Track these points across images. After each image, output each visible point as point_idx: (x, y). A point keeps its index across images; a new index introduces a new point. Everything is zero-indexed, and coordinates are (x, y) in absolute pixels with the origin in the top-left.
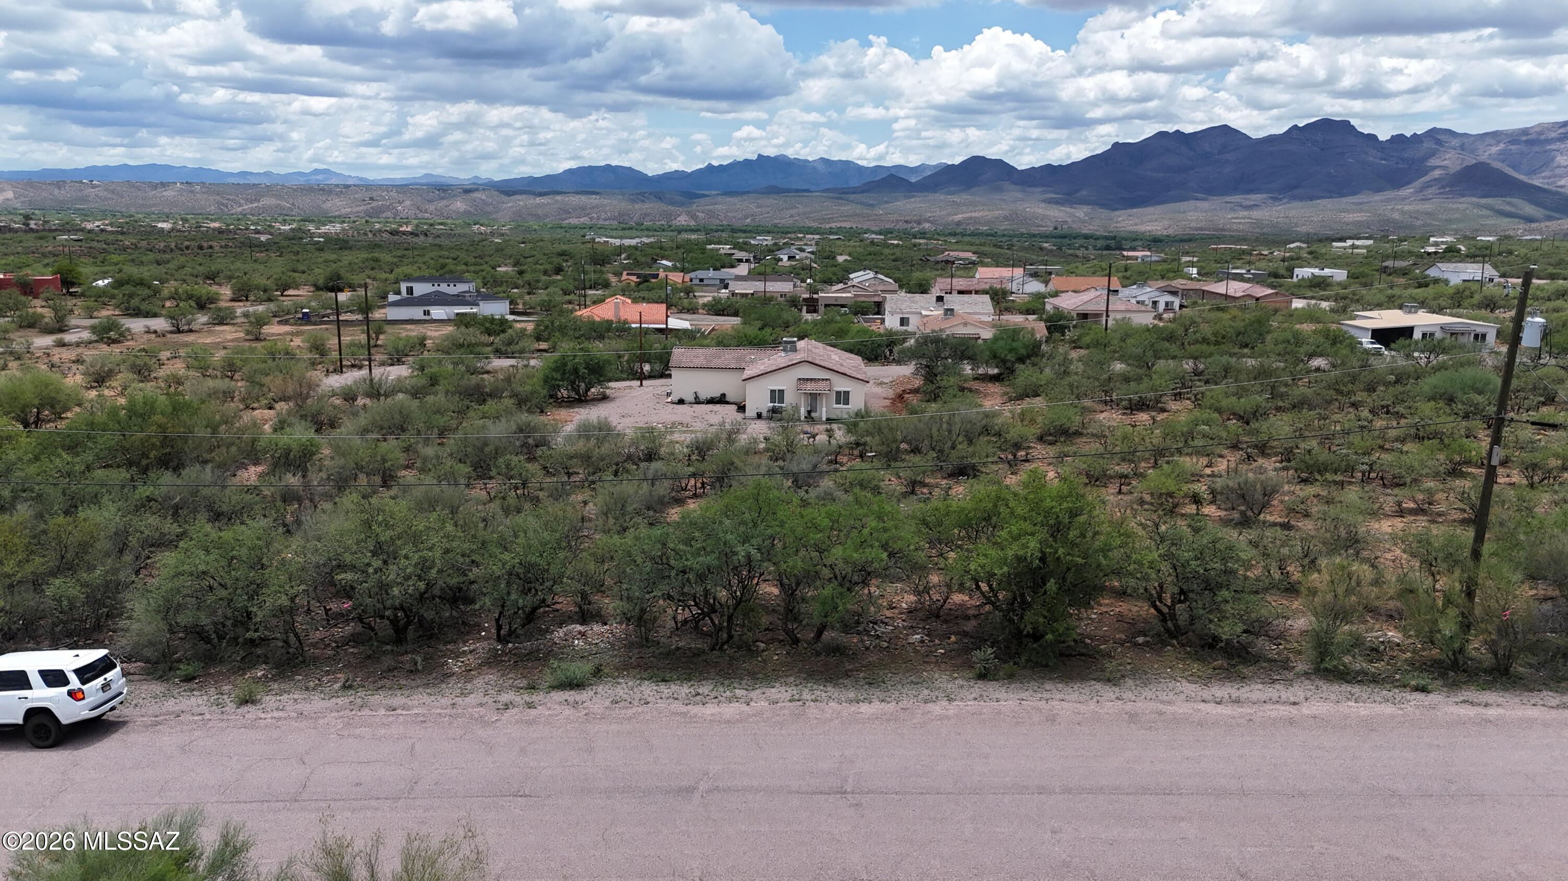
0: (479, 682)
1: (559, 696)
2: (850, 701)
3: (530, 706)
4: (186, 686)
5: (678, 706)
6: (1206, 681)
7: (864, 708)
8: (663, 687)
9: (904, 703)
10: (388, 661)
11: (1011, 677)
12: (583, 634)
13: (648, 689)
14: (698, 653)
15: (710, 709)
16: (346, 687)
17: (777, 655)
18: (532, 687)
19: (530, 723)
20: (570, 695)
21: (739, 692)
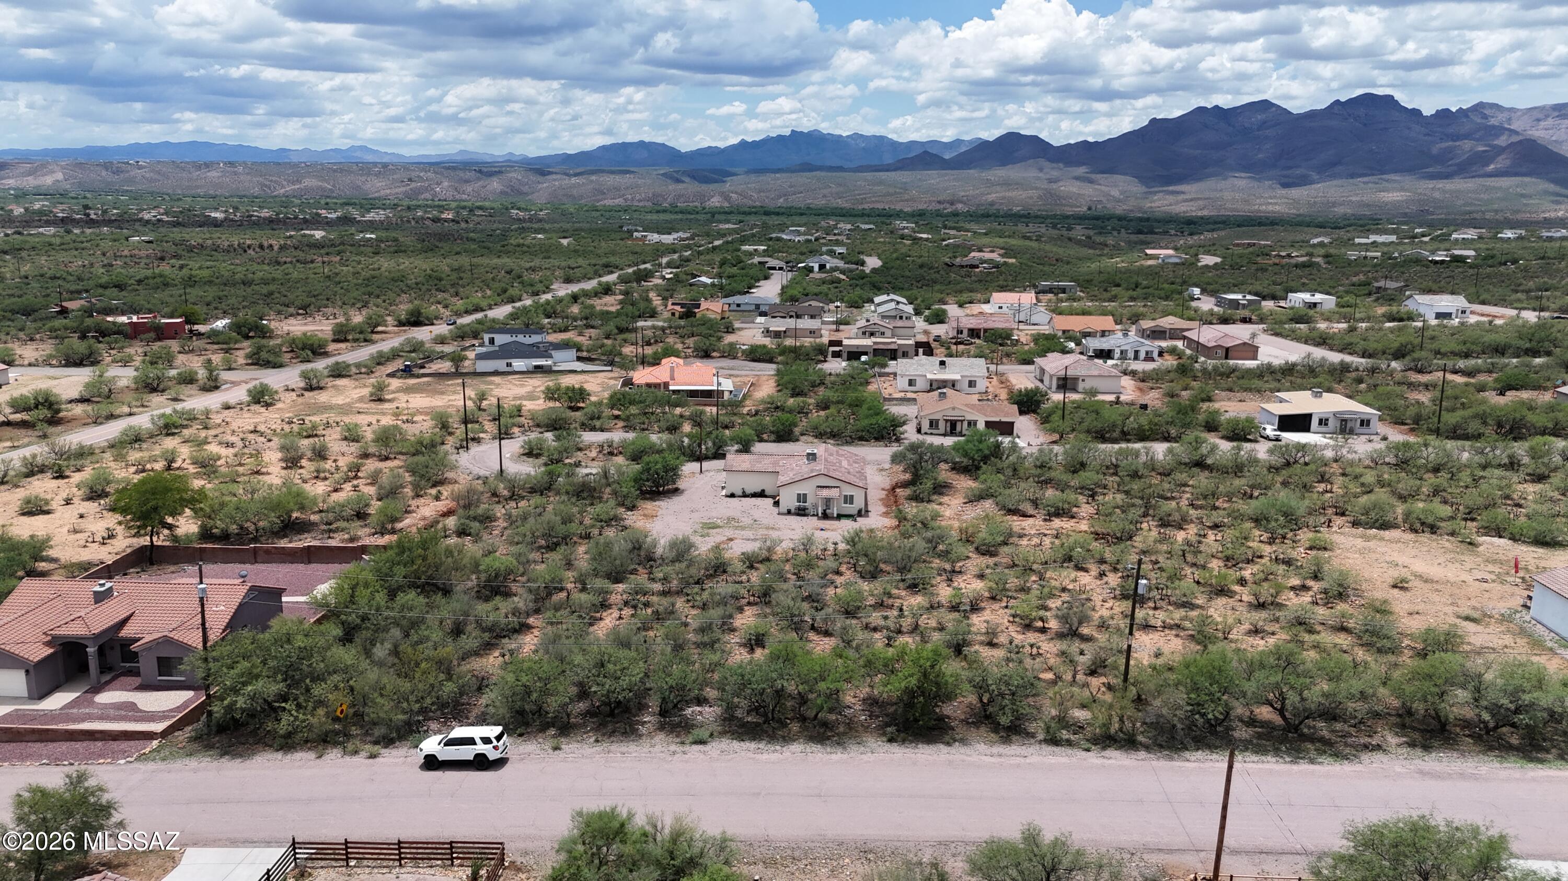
0: (656, 739)
1: (697, 748)
3: (684, 753)
4: (521, 739)
5: (750, 755)
6: (992, 743)
7: (834, 756)
8: (742, 744)
9: (852, 755)
10: (610, 727)
11: (904, 741)
12: (701, 712)
13: (736, 744)
14: (757, 726)
15: (765, 756)
16: (597, 741)
17: (795, 727)
18: (683, 743)
19: (687, 762)
20: (700, 747)
21: (778, 748)
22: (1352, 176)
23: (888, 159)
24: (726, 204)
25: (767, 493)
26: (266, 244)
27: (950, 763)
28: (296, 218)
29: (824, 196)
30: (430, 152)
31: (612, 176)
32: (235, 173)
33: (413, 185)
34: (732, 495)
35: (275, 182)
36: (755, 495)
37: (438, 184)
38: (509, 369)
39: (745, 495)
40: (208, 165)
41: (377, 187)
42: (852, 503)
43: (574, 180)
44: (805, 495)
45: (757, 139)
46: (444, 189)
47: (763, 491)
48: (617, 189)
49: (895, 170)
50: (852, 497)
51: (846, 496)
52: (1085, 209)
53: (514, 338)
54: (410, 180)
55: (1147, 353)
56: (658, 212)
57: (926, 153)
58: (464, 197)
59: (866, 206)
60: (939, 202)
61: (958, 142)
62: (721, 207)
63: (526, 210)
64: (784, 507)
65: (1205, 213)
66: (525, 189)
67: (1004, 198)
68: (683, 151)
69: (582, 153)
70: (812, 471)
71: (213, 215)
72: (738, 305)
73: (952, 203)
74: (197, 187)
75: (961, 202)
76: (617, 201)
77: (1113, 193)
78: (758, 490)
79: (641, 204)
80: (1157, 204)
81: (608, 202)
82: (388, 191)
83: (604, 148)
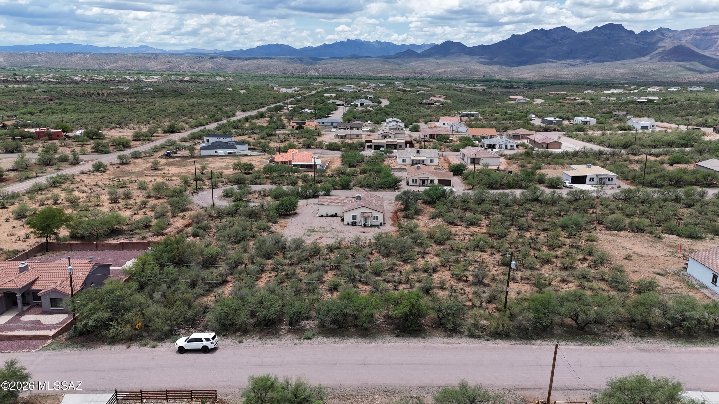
0: (288, 337)
1: (307, 341)
2: (368, 343)
3: (301, 344)
4: (224, 337)
5: (332, 344)
6: (444, 337)
7: (371, 345)
8: (328, 339)
9: (379, 344)
10: (266, 331)
11: (403, 336)
12: (308, 324)
13: (325, 339)
14: (335, 329)
15: (339, 345)
16: (260, 338)
17: (352, 330)
18: (300, 339)
19: (302, 348)
20: (309, 341)
21: (345, 341)
22: (603, 61)
23: (392, 53)
24: (317, 74)
25: (338, 215)
26: (100, 93)
27: (425, 347)
28: (115, 80)
29: (363, 70)
30: (179, 49)
31: (263, 61)
32: (86, 58)
33: (170, 65)
34: (322, 216)
35: (105, 63)
36: (332, 216)
37: (182, 64)
38: (216, 154)
39: (327, 216)
40: (72, 55)
41: (152, 65)
42: (377, 219)
43: (246, 62)
44: (356, 216)
45: (331, 43)
46: (185, 66)
47: (336, 214)
48: (266, 67)
49: (395, 58)
50: (377, 217)
51: (374, 217)
52: (482, 77)
53: (218, 140)
54: (169, 62)
55: (511, 146)
56: (285, 77)
57: (409, 50)
58: (194, 70)
59: (382, 75)
60: (415, 73)
61: (423, 46)
62: (315, 75)
63: (223, 76)
64: (345, 222)
65: (536, 78)
66: (223, 66)
67: (445, 71)
68: (297, 48)
69: (250, 49)
70: (359, 205)
71: (75, 78)
72: (323, 123)
73: (421, 74)
74: (68, 65)
75: (426, 73)
76: (266, 72)
77: (495, 69)
78: (334, 213)
79: (277, 74)
80: (515, 74)
81: (262, 73)
82: (158, 67)
83: (259, 47)
